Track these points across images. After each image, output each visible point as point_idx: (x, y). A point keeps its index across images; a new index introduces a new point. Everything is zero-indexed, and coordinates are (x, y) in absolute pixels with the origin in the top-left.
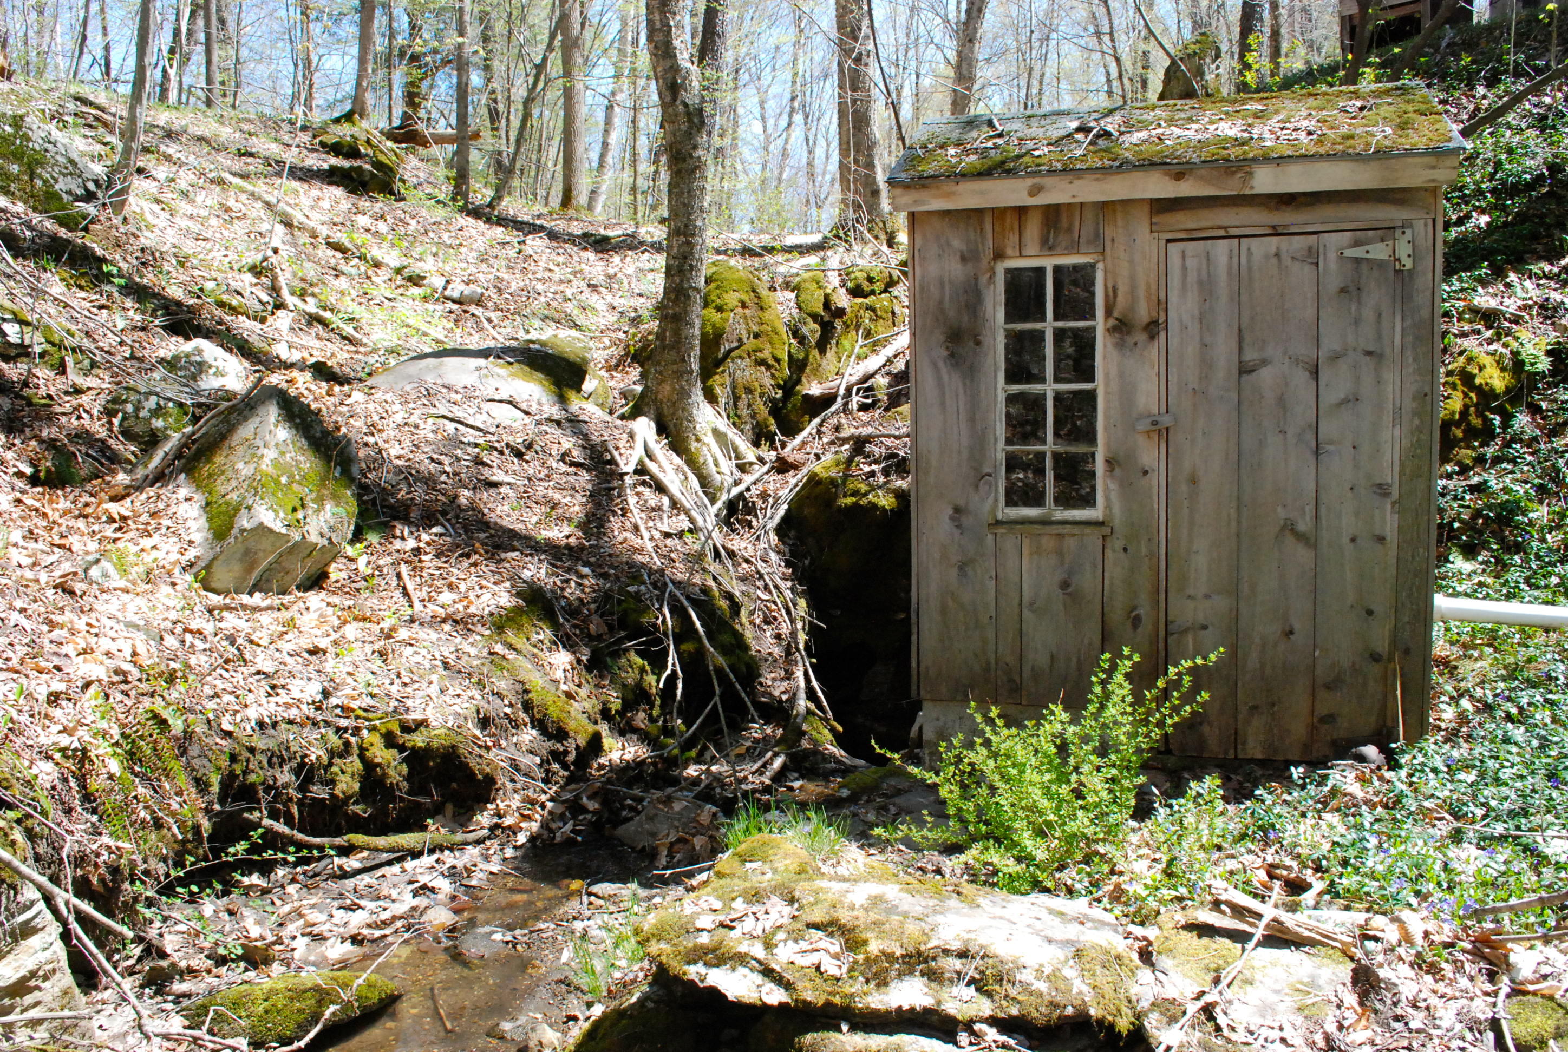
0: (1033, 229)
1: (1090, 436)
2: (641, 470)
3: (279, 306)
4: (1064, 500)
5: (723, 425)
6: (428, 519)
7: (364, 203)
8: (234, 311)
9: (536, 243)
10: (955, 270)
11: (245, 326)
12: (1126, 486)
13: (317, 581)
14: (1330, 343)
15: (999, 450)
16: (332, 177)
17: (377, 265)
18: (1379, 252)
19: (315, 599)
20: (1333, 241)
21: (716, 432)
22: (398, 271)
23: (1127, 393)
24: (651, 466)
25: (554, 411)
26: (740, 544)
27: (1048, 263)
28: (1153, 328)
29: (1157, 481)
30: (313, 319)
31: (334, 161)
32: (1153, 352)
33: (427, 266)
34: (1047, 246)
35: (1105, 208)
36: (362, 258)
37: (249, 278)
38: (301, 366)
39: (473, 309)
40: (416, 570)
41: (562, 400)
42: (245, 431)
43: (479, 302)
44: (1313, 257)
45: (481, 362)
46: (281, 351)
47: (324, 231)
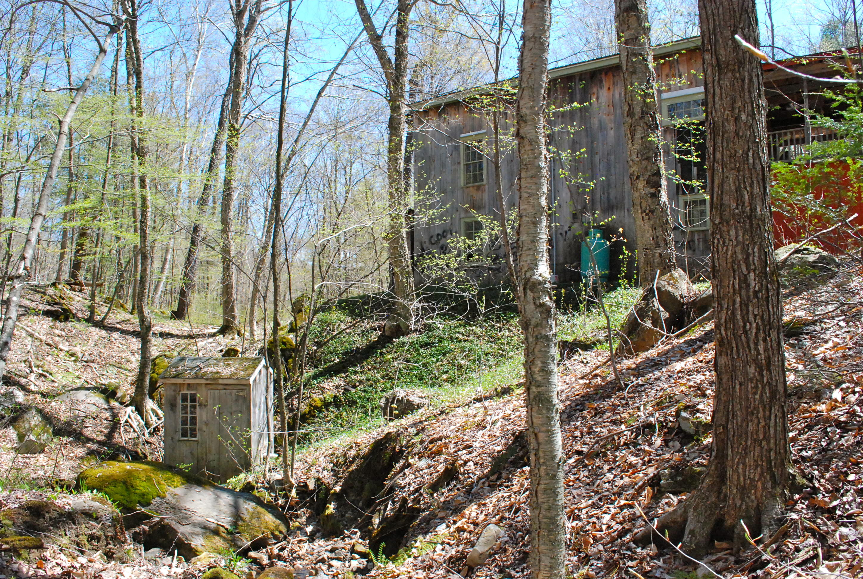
0: (186, 386)
1: (195, 424)
2: (127, 422)
3: (32, 372)
4: (191, 437)
5: (156, 407)
6: (69, 435)
7: (58, 323)
8: (20, 376)
9: (116, 335)
10: (173, 393)
11: (23, 381)
12: (201, 435)
13: (42, 451)
14: (234, 409)
15: (180, 427)
16: (47, 313)
17: (61, 350)
18: (241, 394)
19: (42, 455)
20: (234, 391)
21: (153, 410)
22: (68, 352)
23: (201, 417)
24: (130, 420)
25: (106, 406)
26: (153, 440)
27: (189, 392)
28: (205, 406)
29: (206, 433)
30: (41, 375)
31: (48, 307)
32: (206, 409)
33: (77, 349)
34: (188, 390)
35: (198, 384)
36: (56, 348)
37: (23, 365)
38: (38, 393)
39: (90, 364)
40: (65, 448)
41: (108, 402)
42: (26, 416)
43: (93, 362)
44: (231, 394)
45: (87, 392)
46: (32, 387)
47: (44, 338)
